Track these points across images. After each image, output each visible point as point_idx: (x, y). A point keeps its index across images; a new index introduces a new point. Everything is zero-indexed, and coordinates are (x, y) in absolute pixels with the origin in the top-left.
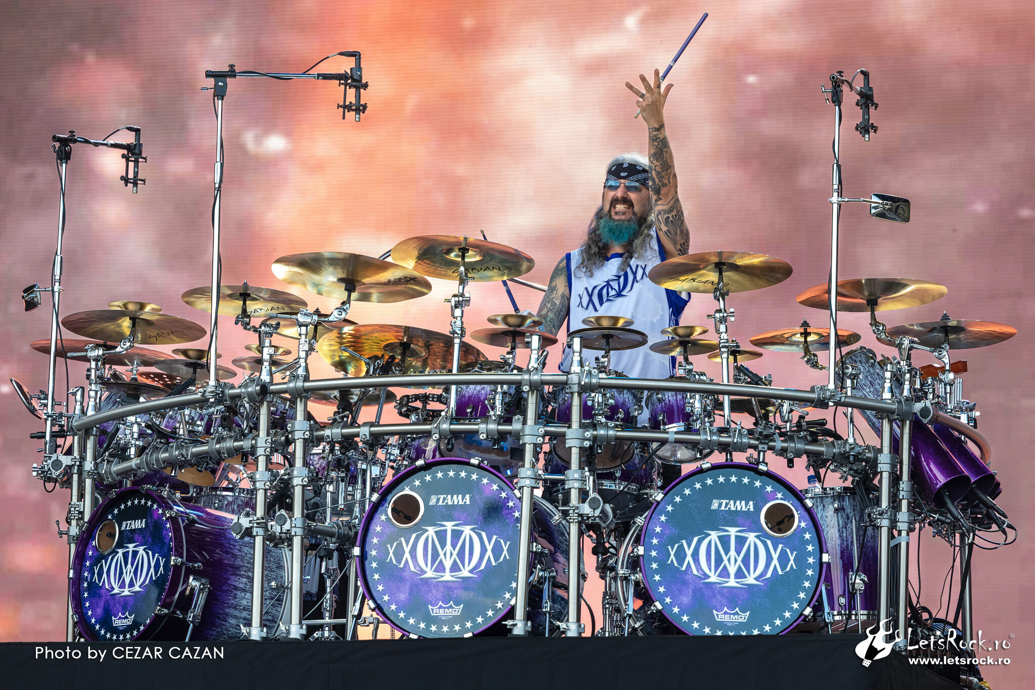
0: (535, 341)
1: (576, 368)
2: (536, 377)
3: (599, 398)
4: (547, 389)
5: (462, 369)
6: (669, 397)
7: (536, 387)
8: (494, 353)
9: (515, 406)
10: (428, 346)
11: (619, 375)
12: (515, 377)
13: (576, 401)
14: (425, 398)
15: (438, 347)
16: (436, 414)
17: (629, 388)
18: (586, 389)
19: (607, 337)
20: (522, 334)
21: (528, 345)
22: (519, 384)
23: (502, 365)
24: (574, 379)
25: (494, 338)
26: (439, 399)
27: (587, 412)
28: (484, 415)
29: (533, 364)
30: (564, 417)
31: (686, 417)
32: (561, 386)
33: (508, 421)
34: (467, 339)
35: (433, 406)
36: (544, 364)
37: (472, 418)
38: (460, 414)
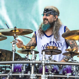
0: (33, 52)
2: (34, 62)
3: (49, 67)
4: (37, 65)
5: (15, 60)
6: (67, 66)
7: (34, 64)
8: (23, 56)
9: (28, 69)
10: (6, 54)
11: (55, 61)
12: (28, 62)
13: (44, 68)
14: (6, 67)
15: (9, 54)
16: (9, 71)
17: (57, 64)
18: (46, 65)
19: (52, 52)
20: (30, 51)
21: (31, 54)
22: (29, 63)
23: (25, 59)
24: (43, 62)
25: (23, 52)
26: (9, 67)
27: (47, 70)
28: (21, 71)
29: (33, 58)
30: (41, 72)
31: (72, 71)
32: (40, 64)
33: (27, 73)
34: (16, 52)
35: (8, 69)
36: (36, 59)
37: (18, 72)
38: (15, 71)
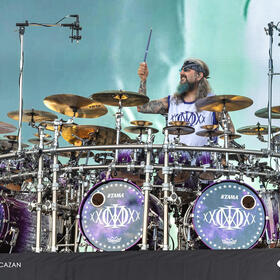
0: (150, 131)
1: (166, 142)
2: (150, 146)
3: (175, 154)
4: (155, 151)
5: (120, 143)
6: (204, 153)
7: (151, 150)
8: (133, 136)
9: (142, 157)
10: (107, 133)
11: (184, 145)
12: (142, 146)
13: (166, 155)
14: (105, 155)
15: (111, 134)
16: (110, 161)
17: (187, 150)
18: (170, 150)
19: (178, 130)
20: (144, 128)
21: (147, 133)
22: (143, 149)
23: (136, 141)
24: (165, 146)
25: (133, 130)
26: (111, 155)
27: (171, 160)
28: (129, 162)
29: (149, 140)
30: (162, 162)
32: (160, 149)
33: (139, 164)
34: (123, 131)
35: (108, 158)
36: (153, 141)
37: (124, 163)
38: (120, 161)
